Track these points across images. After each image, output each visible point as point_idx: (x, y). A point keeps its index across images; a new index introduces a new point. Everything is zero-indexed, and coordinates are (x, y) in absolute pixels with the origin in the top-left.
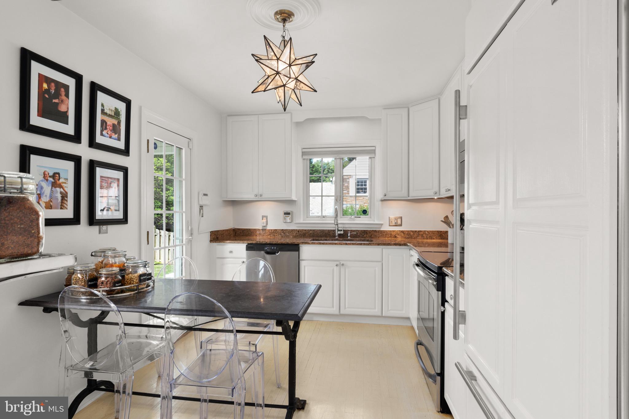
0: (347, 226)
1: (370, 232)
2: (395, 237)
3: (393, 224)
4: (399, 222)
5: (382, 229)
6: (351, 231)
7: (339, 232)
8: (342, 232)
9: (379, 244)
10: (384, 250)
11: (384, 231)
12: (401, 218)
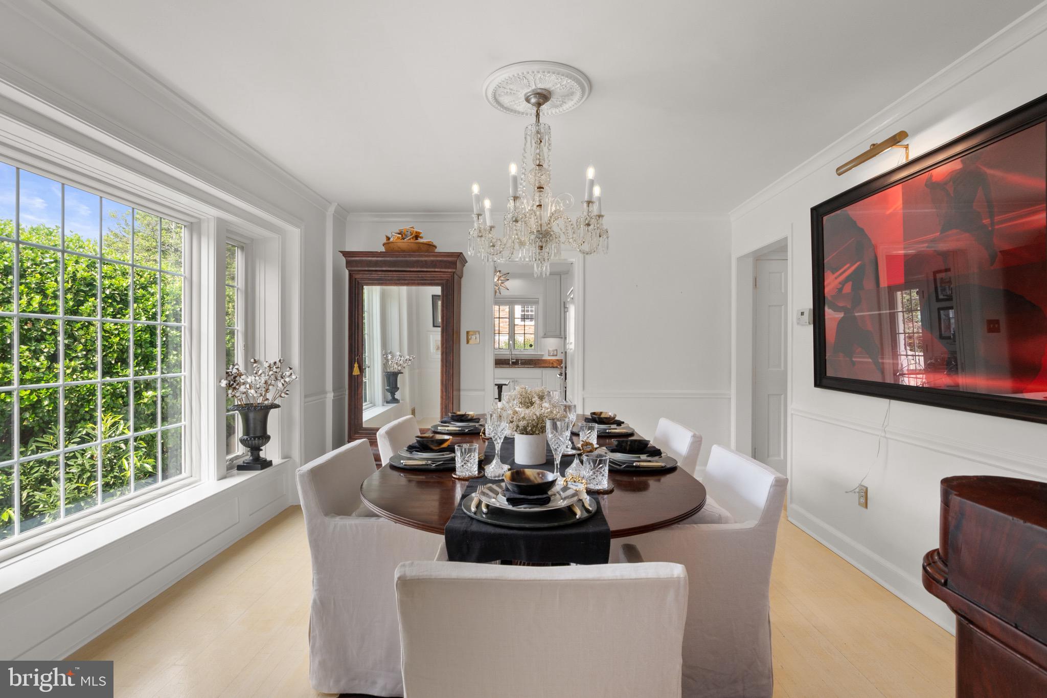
0: (518, 356)
1: (535, 360)
2: (553, 364)
3: (552, 354)
4: (555, 352)
5: (543, 358)
6: (521, 360)
7: (513, 361)
8: (514, 361)
9: (540, 367)
10: (543, 371)
11: (545, 360)
12: (557, 350)
